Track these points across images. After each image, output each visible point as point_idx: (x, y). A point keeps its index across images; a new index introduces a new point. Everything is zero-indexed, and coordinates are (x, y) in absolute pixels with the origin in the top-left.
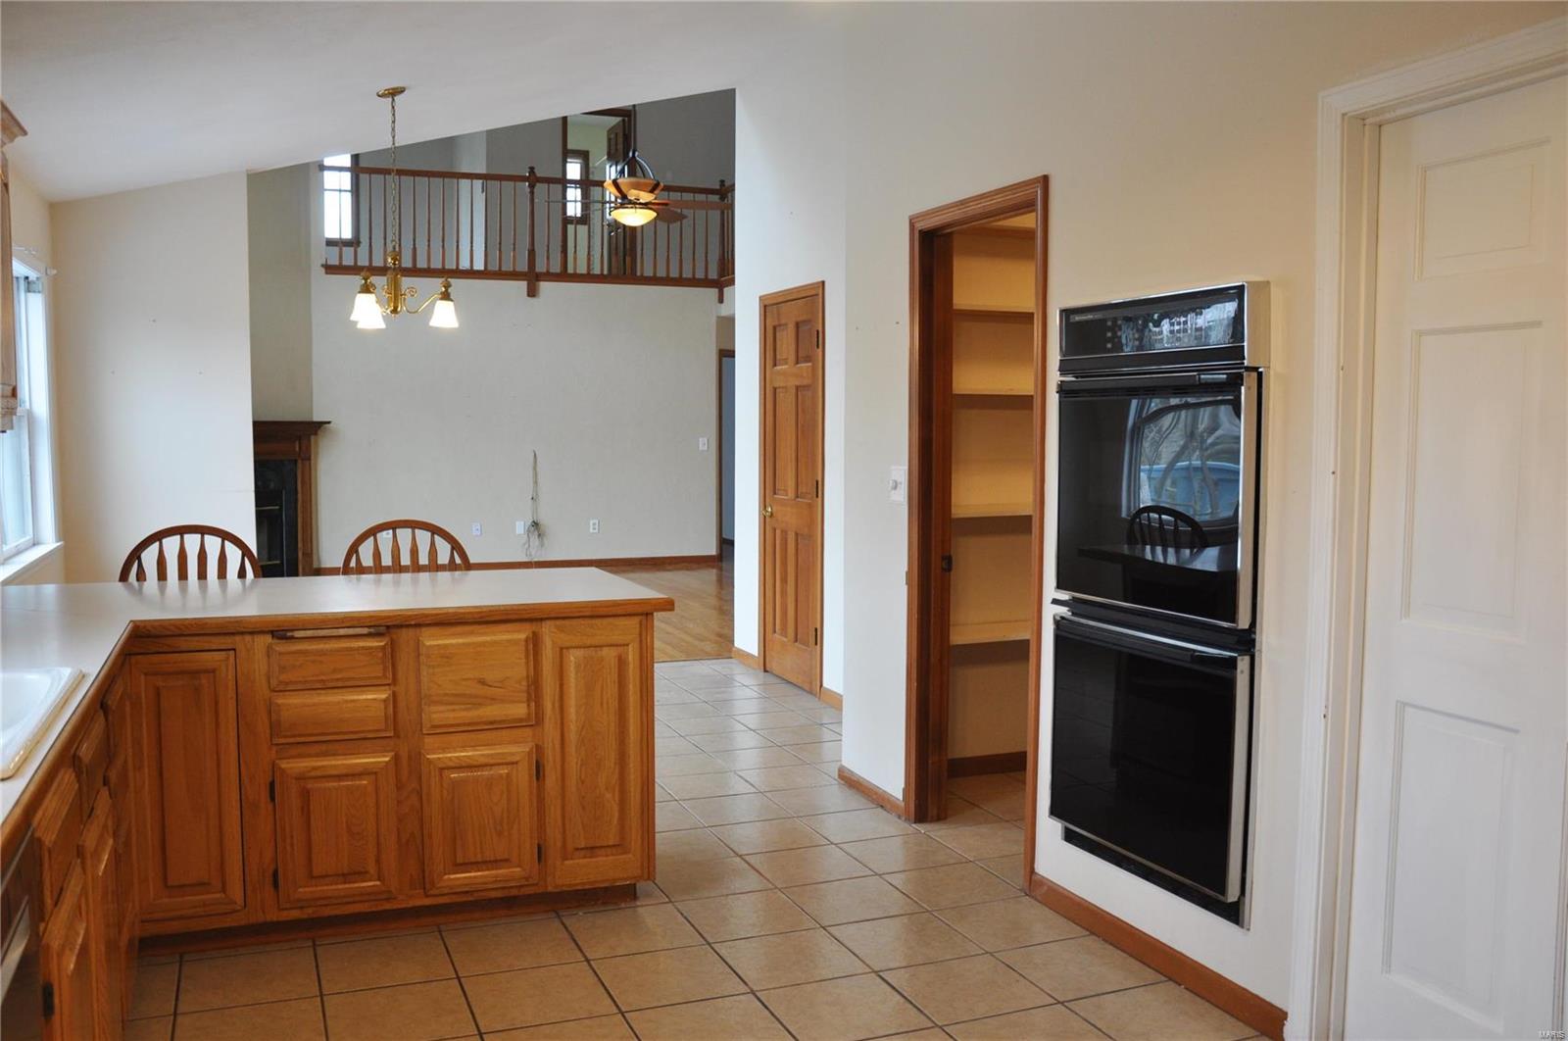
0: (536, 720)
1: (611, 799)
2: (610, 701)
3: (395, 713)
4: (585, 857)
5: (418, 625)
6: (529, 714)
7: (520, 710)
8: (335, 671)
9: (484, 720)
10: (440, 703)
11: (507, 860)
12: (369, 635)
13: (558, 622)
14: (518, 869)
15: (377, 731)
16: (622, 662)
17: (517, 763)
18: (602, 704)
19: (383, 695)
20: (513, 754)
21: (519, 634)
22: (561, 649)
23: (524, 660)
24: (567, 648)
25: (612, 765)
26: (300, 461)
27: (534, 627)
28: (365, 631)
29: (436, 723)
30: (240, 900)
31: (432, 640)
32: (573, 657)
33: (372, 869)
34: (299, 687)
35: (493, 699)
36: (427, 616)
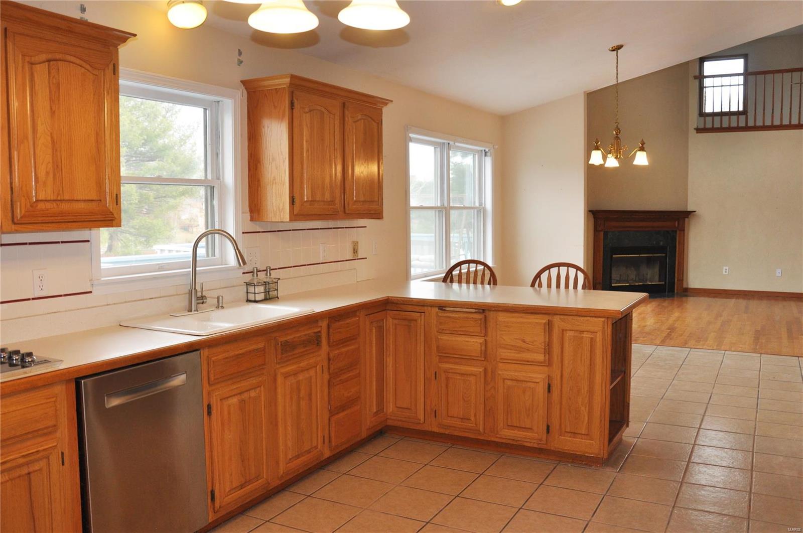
0: (549, 363)
1: (584, 411)
2: (586, 360)
3: (486, 351)
4: (570, 437)
5: (498, 311)
6: (545, 360)
7: (540, 357)
8: (460, 327)
9: (524, 359)
10: (505, 348)
11: (531, 429)
12: (476, 312)
13: (562, 317)
14: (536, 435)
15: (477, 357)
16: (592, 341)
17: (538, 383)
18: (581, 361)
19: (481, 340)
20: (536, 378)
21: (543, 320)
22: (563, 330)
23: (543, 333)
24: (566, 330)
25: (586, 393)
26: (678, 232)
27: (550, 317)
28: (474, 311)
29: (503, 357)
30: (422, 420)
31: (502, 317)
32: (569, 334)
33: (473, 419)
34: (448, 332)
35: (528, 350)
36: (500, 307)
